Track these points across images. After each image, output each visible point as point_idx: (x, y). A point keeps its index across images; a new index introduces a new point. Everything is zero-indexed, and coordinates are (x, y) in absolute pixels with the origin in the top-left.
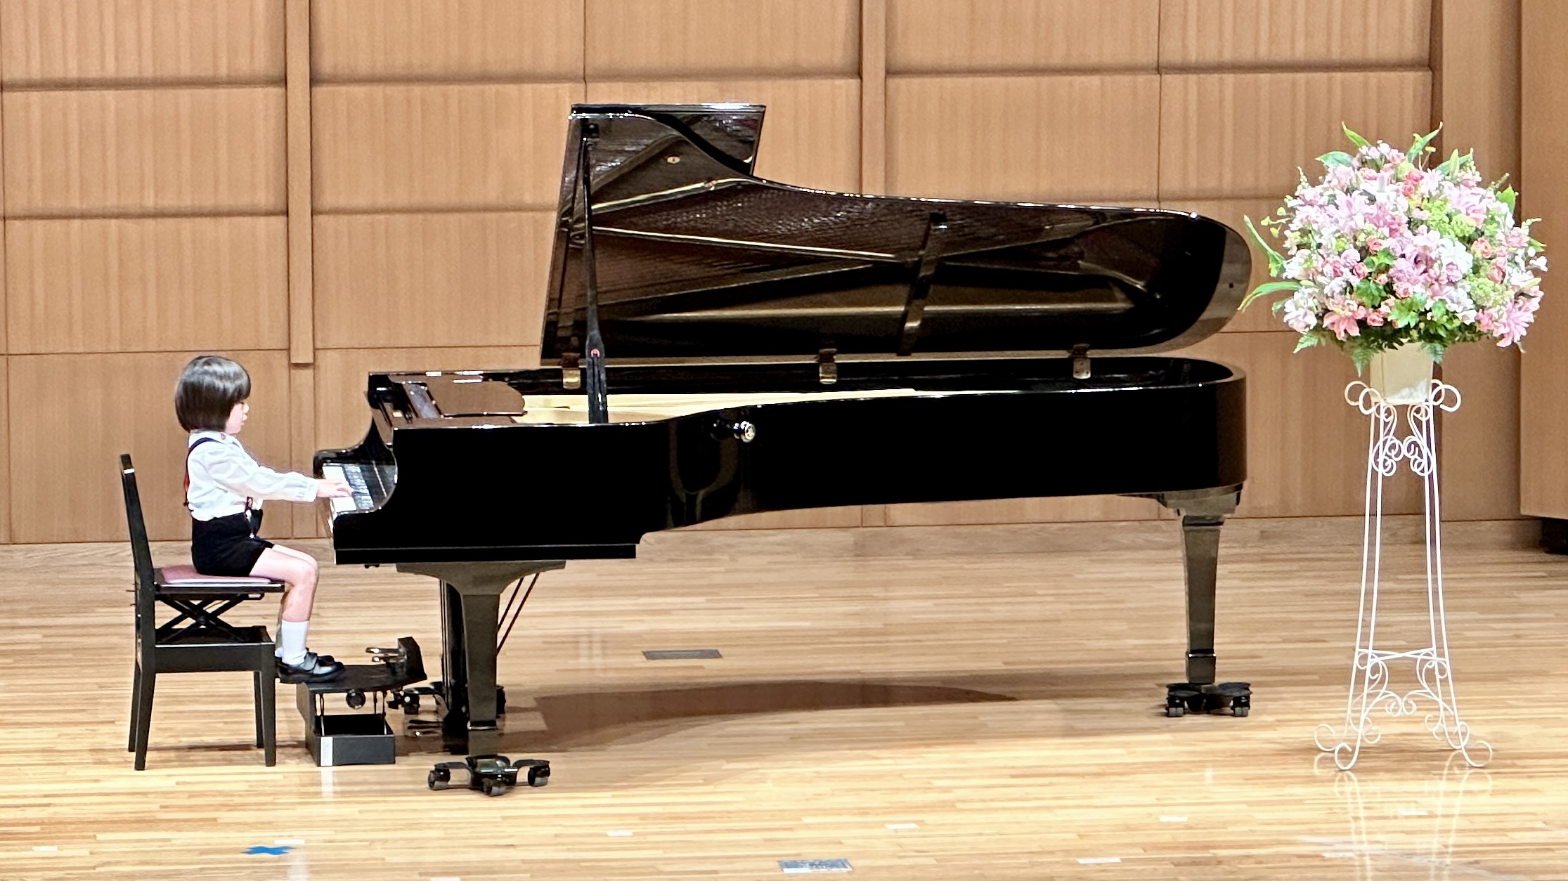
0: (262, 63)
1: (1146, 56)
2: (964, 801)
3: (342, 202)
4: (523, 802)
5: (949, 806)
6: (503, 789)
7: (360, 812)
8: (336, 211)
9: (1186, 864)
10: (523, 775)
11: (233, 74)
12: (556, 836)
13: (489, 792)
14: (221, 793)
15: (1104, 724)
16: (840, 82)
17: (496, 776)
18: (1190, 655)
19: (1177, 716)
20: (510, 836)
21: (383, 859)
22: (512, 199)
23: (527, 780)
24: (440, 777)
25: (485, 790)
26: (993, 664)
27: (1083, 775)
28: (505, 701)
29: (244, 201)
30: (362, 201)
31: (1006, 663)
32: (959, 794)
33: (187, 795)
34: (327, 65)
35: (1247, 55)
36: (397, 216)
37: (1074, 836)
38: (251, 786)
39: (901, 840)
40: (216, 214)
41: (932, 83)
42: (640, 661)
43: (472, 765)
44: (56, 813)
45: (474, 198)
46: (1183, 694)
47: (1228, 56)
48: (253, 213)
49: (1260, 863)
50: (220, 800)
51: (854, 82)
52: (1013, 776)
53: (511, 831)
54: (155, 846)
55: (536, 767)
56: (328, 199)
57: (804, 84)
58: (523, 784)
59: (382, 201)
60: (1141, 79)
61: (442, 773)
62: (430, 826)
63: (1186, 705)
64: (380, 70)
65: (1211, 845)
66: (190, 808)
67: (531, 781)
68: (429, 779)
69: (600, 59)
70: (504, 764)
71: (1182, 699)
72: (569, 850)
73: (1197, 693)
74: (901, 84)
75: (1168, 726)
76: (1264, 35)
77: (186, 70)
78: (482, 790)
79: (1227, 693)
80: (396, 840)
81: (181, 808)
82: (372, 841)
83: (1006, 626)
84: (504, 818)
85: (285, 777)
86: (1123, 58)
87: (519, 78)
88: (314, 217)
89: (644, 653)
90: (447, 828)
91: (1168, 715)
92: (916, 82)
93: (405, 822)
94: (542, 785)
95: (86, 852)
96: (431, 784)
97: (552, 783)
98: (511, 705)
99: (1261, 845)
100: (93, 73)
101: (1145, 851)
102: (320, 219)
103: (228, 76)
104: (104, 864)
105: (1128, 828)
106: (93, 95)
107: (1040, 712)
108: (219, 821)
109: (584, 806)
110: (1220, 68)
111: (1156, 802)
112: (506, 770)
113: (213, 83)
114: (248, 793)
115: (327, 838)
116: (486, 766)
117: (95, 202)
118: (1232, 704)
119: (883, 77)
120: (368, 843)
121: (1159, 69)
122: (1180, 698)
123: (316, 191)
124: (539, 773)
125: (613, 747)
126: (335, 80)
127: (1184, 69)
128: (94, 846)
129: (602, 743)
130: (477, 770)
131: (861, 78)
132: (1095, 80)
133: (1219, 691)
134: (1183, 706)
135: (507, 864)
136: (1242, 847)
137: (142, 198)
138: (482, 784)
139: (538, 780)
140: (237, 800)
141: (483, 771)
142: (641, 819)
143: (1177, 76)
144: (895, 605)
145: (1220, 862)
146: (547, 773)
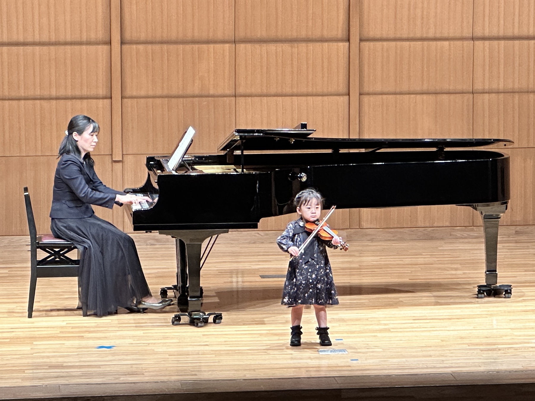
0: (101, 35)
1: (467, 33)
2: (393, 328)
3: (134, 94)
4: (211, 329)
5: (388, 330)
6: (203, 324)
7: (143, 333)
8: (132, 97)
9: (485, 350)
10: (211, 319)
11: (89, 40)
12: (225, 341)
13: (197, 326)
14: (85, 327)
15: (452, 301)
16: (341, 44)
17: (200, 319)
18: (487, 273)
19: (481, 298)
20: (206, 342)
21: (154, 350)
22: (205, 93)
23: (213, 321)
24: (177, 321)
25: (195, 325)
26: (406, 280)
27: (443, 319)
28: (203, 293)
29: (93, 93)
30: (143, 93)
31: (410, 279)
32: (391, 326)
33: (71, 328)
34: (128, 36)
35: (509, 33)
36: (157, 99)
37: (440, 341)
38: (97, 324)
39: (368, 343)
40: (82, 98)
41: (379, 44)
42: (259, 279)
43: (190, 315)
44: (16, 335)
45: (189, 92)
46: (484, 289)
47: (501, 34)
48: (97, 98)
49: (517, 350)
50: (85, 329)
51: (347, 44)
52: (414, 320)
53: (207, 340)
54: (57, 346)
55: (216, 316)
56: (128, 93)
57: (326, 44)
58: (211, 323)
59: (151, 93)
60: (466, 43)
61: (177, 318)
62: (173, 338)
63: (485, 294)
64: (150, 39)
65: (496, 343)
66: (72, 332)
67: (215, 322)
68: (172, 321)
69: (241, 34)
70: (203, 314)
71: (484, 291)
72: (230, 346)
73: (490, 288)
74: (366, 45)
75: (478, 302)
76: (516, 25)
77: (69, 39)
78: (194, 325)
79: (502, 288)
80: (159, 343)
81: (69, 332)
82: (149, 344)
83: (410, 266)
84: (204, 335)
85: (112, 321)
86: (458, 34)
87: (208, 42)
88: (123, 99)
89: (260, 276)
90: (180, 339)
91: (478, 298)
92: (372, 44)
93: (163, 337)
94: (218, 323)
95: (29, 348)
96: (173, 323)
97: (223, 322)
98: (205, 295)
99: (516, 343)
100: (30, 39)
101: (469, 346)
102: (125, 100)
103: (86, 41)
104: (36, 353)
105: (462, 338)
106: (29, 49)
107: (425, 297)
108: (84, 337)
109: (236, 331)
110: (498, 38)
111: (474, 329)
112: (204, 316)
113: (81, 43)
114: (96, 327)
115: (129, 343)
116: (195, 315)
117: (31, 93)
118: (504, 293)
119: (359, 42)
120: (147, 344)
121: (473, 39)
122: (483, 290)
123: (123, 89)
124: (218, 318)
125: (248, 310)
126: (131, 43)
127: (484, 39)
128: (33, 346)
129: (243, 308)
130: (192, 316)
131: (350, 42)
132: (446, 43)
133: (499, 288)
134: (484, 294)
135: (205, 351)
136: (509, 344)
137: (50, 91)
138: (194, 322)
139: (217, 321)
140: (92, 329)
141: (194, 317)
142: (260, 335)
143: (480, 42)
144: (364, 259)
145: (499, 350)
146: (221, 318)
